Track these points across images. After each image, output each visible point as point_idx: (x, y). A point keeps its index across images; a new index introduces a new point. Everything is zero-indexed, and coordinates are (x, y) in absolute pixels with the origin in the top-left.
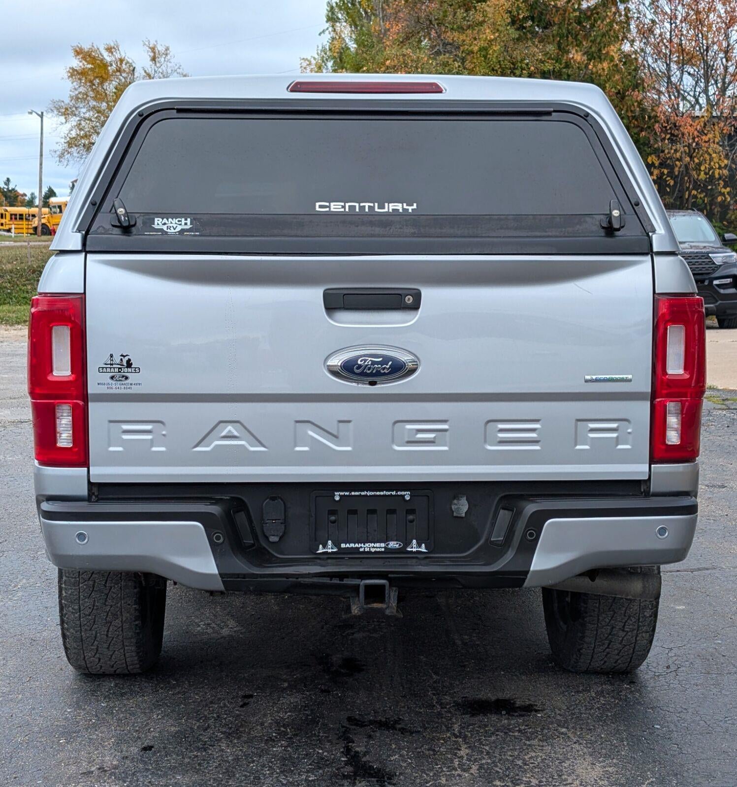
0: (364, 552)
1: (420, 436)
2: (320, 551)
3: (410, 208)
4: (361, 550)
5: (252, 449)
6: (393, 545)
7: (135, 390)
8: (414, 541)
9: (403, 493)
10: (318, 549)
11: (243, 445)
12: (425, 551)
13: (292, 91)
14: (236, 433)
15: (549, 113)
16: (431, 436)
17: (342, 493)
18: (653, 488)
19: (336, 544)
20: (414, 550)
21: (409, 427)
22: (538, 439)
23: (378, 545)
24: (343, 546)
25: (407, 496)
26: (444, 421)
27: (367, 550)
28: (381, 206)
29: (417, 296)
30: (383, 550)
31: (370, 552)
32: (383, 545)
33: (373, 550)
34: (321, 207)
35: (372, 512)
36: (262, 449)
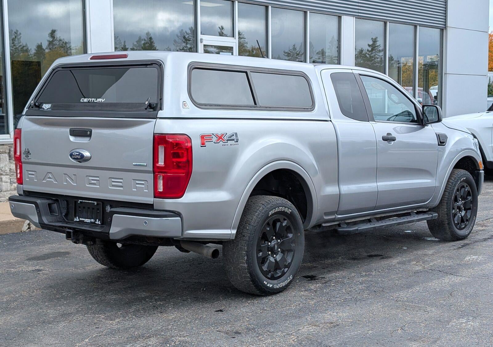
0: (85, 222)
1: (93, 182)
2: (75, 220)
3: (103, 100)
4: (85, 221)
5: (54, 182)
6: (93, 220)
7: (30, 161)
8: (97, 220)
9: (94, 202)
10: (74, 219)
11: (52, 181)
12: (100, 224)
13: (91, 59)
14: (51, 177)
15: (152, 64)
16: (95, 182)
17: (81, 201)
18: (155, 208)
19: (79, 218)
20: (97, 223)
21: (90, 178)
22: (122, 186)
23: (89, 220)
24: (80, 219)
25: (96, 203)
26: (98, 177)
27: (86, 221)
28: (96, 100)
29: (91, 132)
30: (90, 222)
31: (87, 222)
32: (90, 220)
33: (88, 222)
34: (82, 100)
35: (89, 208)
36: (56, 183)
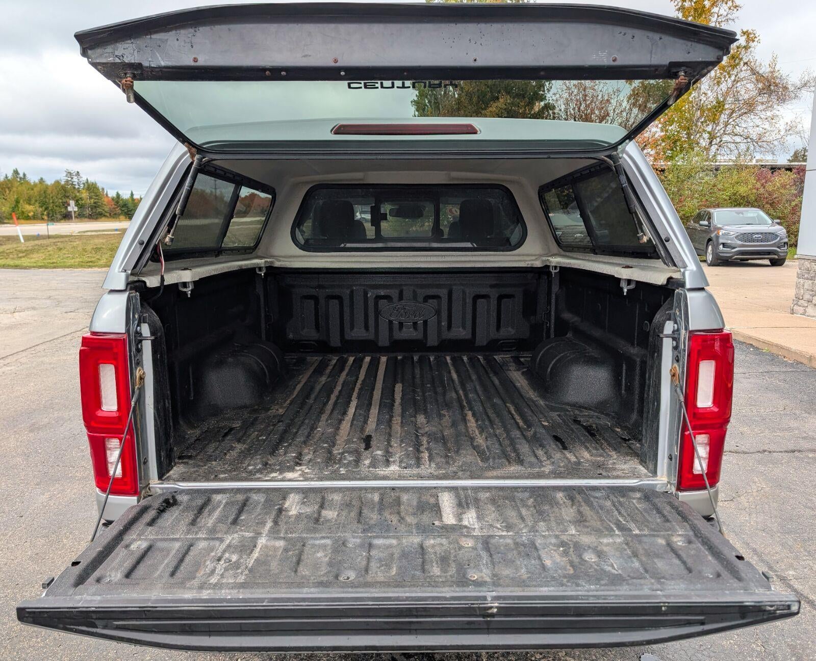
13: (336, 133)
